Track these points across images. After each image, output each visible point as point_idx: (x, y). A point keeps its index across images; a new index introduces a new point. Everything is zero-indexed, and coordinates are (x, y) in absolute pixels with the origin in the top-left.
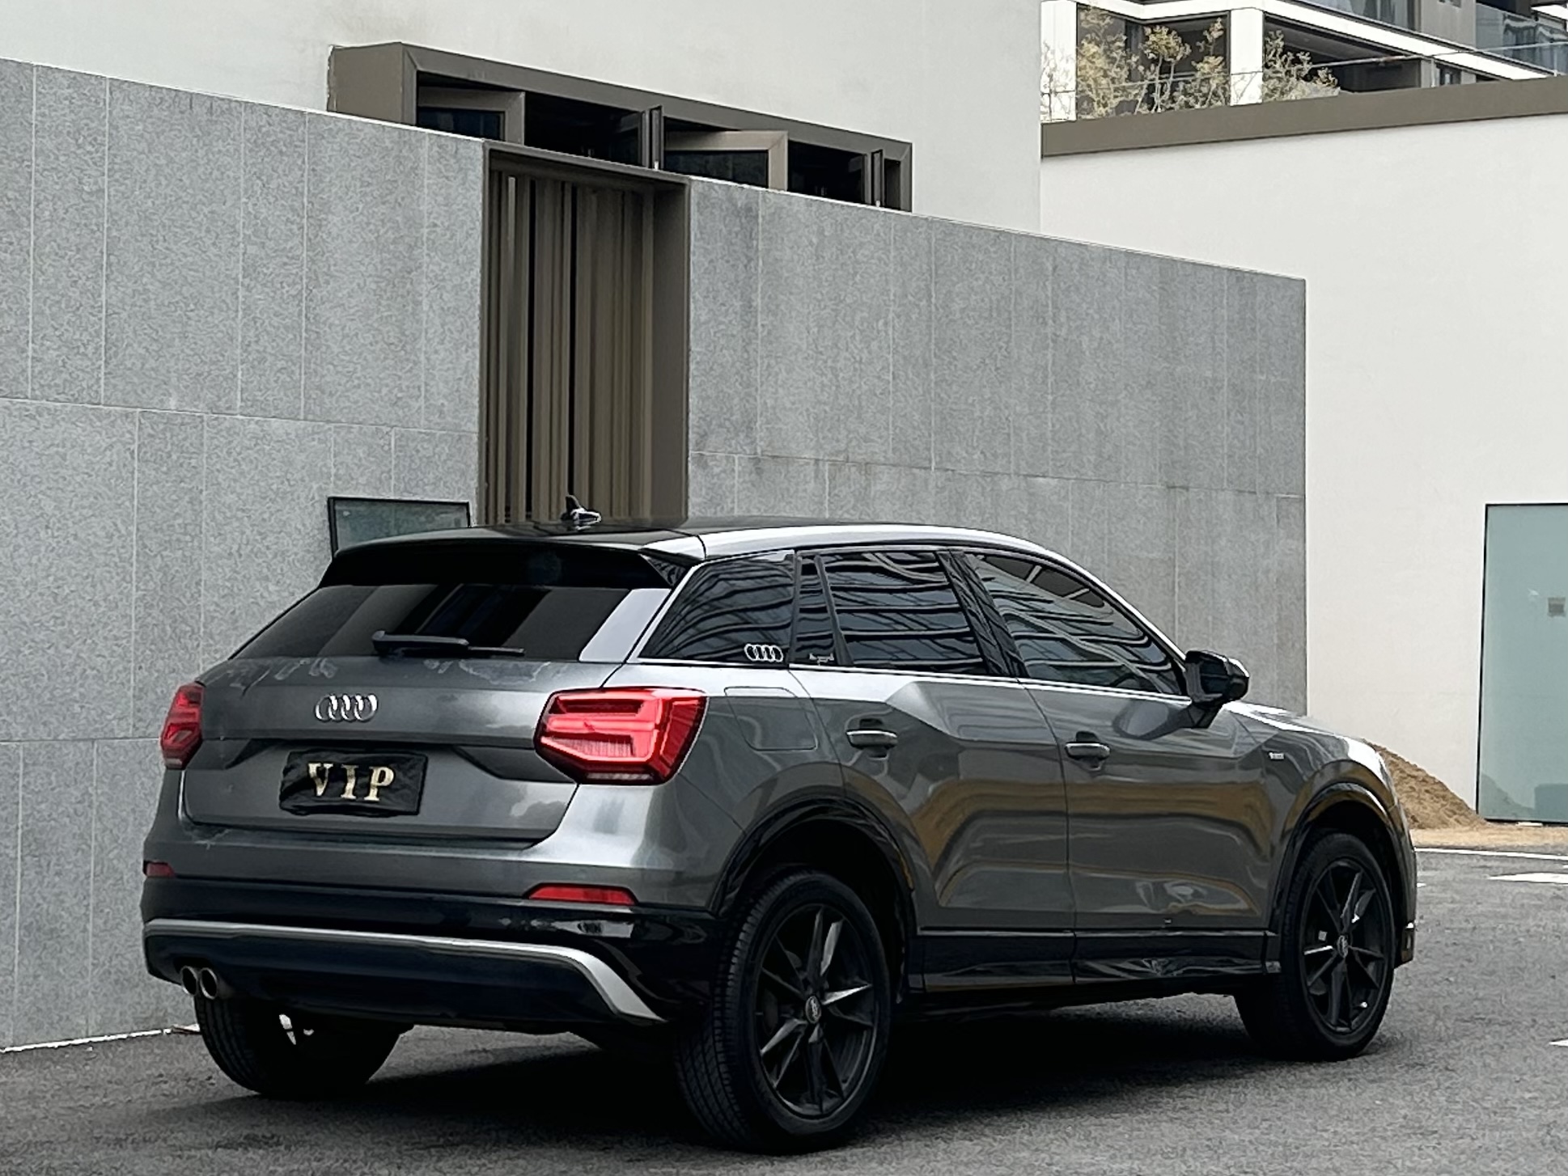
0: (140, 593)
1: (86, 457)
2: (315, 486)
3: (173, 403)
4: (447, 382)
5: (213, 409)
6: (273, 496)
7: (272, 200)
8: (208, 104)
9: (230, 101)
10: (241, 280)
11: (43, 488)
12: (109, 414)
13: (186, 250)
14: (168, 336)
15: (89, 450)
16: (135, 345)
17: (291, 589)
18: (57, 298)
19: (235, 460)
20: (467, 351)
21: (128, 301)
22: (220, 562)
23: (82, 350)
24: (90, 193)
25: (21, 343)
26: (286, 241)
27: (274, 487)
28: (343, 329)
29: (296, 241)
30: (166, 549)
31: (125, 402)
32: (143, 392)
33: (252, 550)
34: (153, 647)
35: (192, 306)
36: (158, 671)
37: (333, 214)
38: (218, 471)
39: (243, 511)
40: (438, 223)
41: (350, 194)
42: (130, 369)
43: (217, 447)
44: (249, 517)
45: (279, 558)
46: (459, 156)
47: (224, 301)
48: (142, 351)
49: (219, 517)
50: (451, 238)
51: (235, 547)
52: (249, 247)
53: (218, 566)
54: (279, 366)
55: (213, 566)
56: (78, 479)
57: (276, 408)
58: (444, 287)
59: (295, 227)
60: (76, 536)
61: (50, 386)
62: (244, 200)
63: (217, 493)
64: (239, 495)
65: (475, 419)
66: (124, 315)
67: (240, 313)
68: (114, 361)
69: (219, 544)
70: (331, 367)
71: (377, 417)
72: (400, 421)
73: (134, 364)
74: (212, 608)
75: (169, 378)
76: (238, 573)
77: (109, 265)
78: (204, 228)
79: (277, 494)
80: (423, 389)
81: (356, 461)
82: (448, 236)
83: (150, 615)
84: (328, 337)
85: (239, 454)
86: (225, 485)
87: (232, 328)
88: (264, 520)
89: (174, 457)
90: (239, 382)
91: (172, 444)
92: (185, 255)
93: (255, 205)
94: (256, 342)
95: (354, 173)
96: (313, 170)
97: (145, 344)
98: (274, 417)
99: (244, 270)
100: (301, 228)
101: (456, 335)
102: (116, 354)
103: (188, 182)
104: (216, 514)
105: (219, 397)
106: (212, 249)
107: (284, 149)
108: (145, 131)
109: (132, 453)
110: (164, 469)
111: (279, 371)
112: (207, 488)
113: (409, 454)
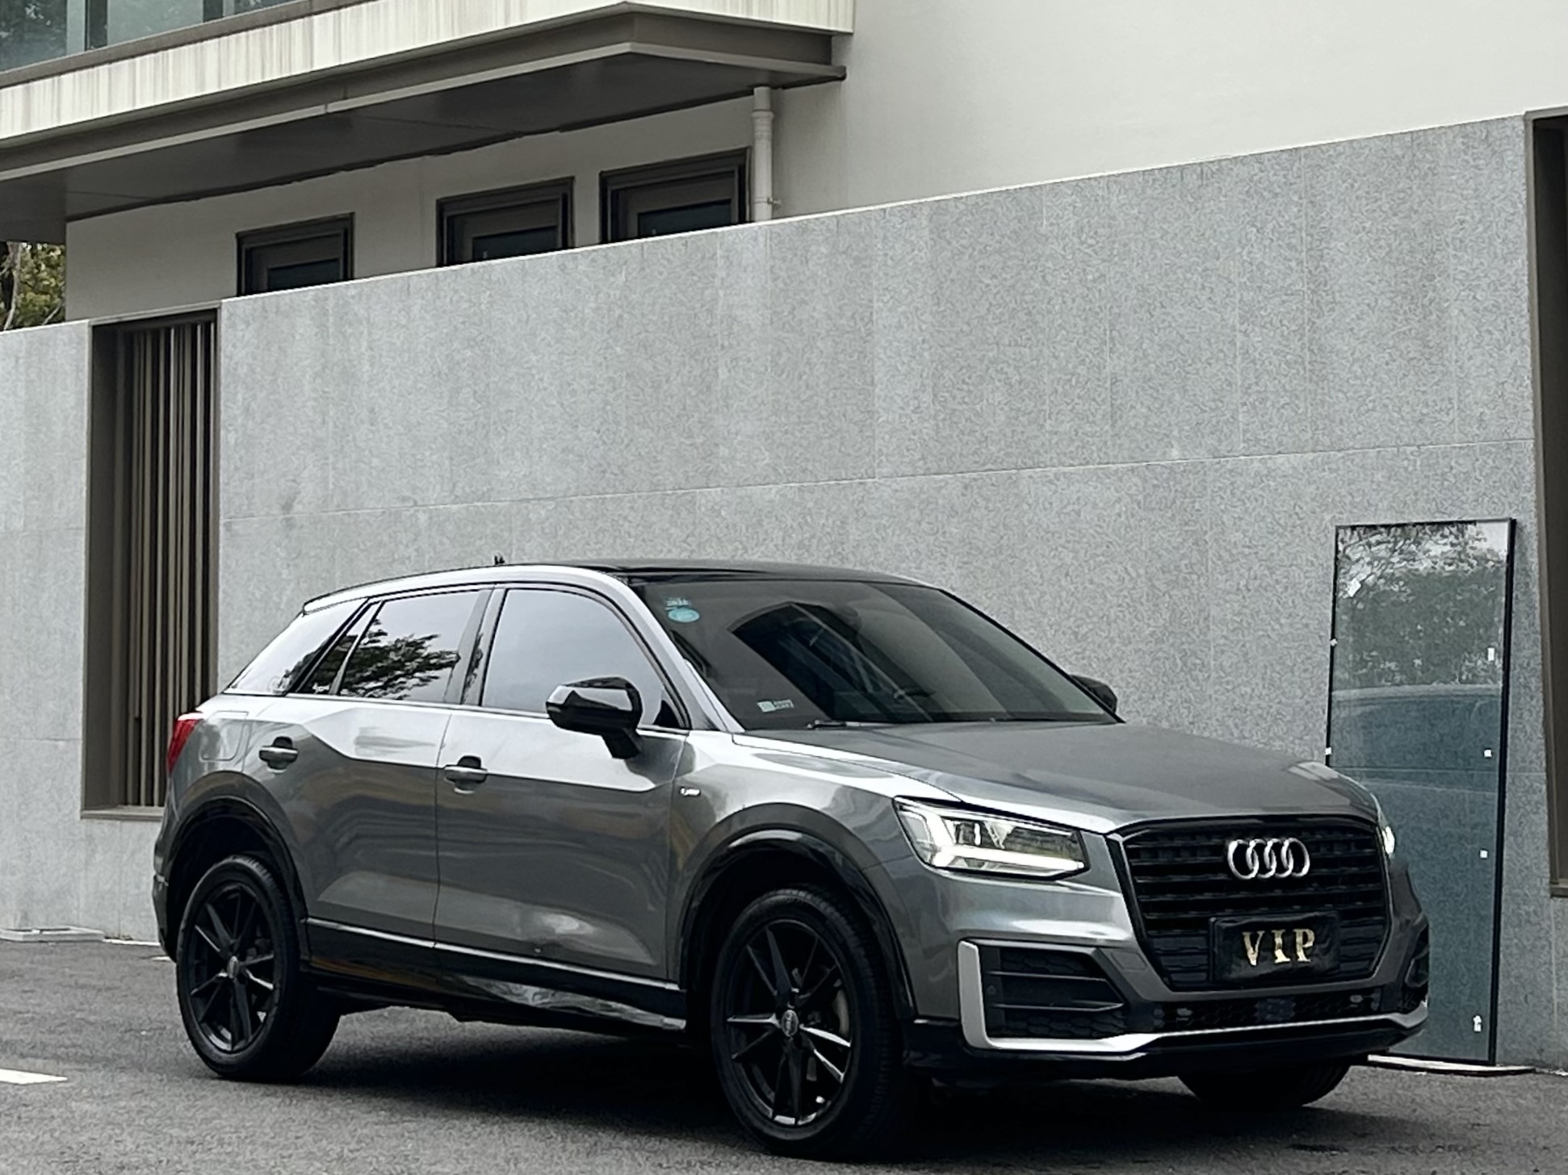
0: (1151, 629)
1: (1098, 511)
2: (1328, 517)
3: (1175, 453)
4: (1486, 390)
5: (1215, 453)
6: (1281, 531)
7: (1267, 242)
8: (1199, 169)
9: (1220, 161)
10: (1238, 327)
11: (1062, 542)
12: (1116, 471)
13: (1182, 311)
14: (1168, 393)
15: (1101, 505)
16: (1138, 406)
17: (1304, 621)
18: (1069, 377)
19: (1239, 500)
20: (1511, 351)
21: (1130, 368)
22: (1227, 598)
23: (1091, 418)
24: (1094, 281)
25: (1041, 422)
26: (1284, 280)
27: (1282, 522)
28: (1352, 354)
29: (1295, 276)
30: (1173, 588)
31: (1132, 458)
32: (1147, 446)
33: (1260, 585)
34: (1165, 679)
35: (1190, 362)
36: (1171, 701)
37: (1335, 240)
38: (1223, 511)
39: (1249, 547)
40: (1468, 218)
41: (1355, 215)
42: (1135, 428)
43: (1220, 488)
44: (1256, 553)
45: (1290, 591)
46: (1491, 140)
47: (1222, 351)
48: (1144, 410)
49: (1226, 556)
50: (1485, 231)
51: (1243, 583)
52: (1245, 294)
53: (1226, 601)
54: (1282, 402)
55: (1221, 602)
56: (1092, 531)
57: (1281, 444)
58: (1479, 286)
59: (1293, 264)
60: (1091, 582)
61: (1065, 454)
62: (1238, 250)
63: (1223, 532)
64: (1244, 532)
65: (1529, 424)
66: (1126, 381)
67: (1239, 359)
68: (1119, 423)
69: (1227, 581)
70: (1341, 395)
71: (1398, 437)
72: (1427, 439)
73: (1137, 423)
74: (1222, 641)
75: (1171, 431)
76: (1247, 607)
77: (1112, 339)
78: (1199, 286)
79: (1284, 528)
80: (1455, 402)
81: (1375, 487)
82: (1481, 228)
83: (1160, 650)
84: (1336, 365)
85: (1244, 492)
86: (1229, 523)
87: (1230, 373)
88: (1272, 554)
89: (1178, 503)
90: (1241, 425)
91: (1176, 490)
92: (1181, 315)
93: (1250, 252)
94: (1257, 384)
95: (1359, 193)
96: (1312, 202)
97: (1146, 403)
98: (1279, 453)
99: (1241, 317)
100: (1300, 263)
101: (1497, 335)
102: (1121, 417)
103: (1181, 248)
104: (1222, 552)
105: (1220, 441)
106: (1207, 304)
107: (1278, 190)
108: (1139, 212)
109: (1139, 503)
110: (1169, 515)
111: (1283, 407)
112: (1211, 528)
113: (1439, 472)
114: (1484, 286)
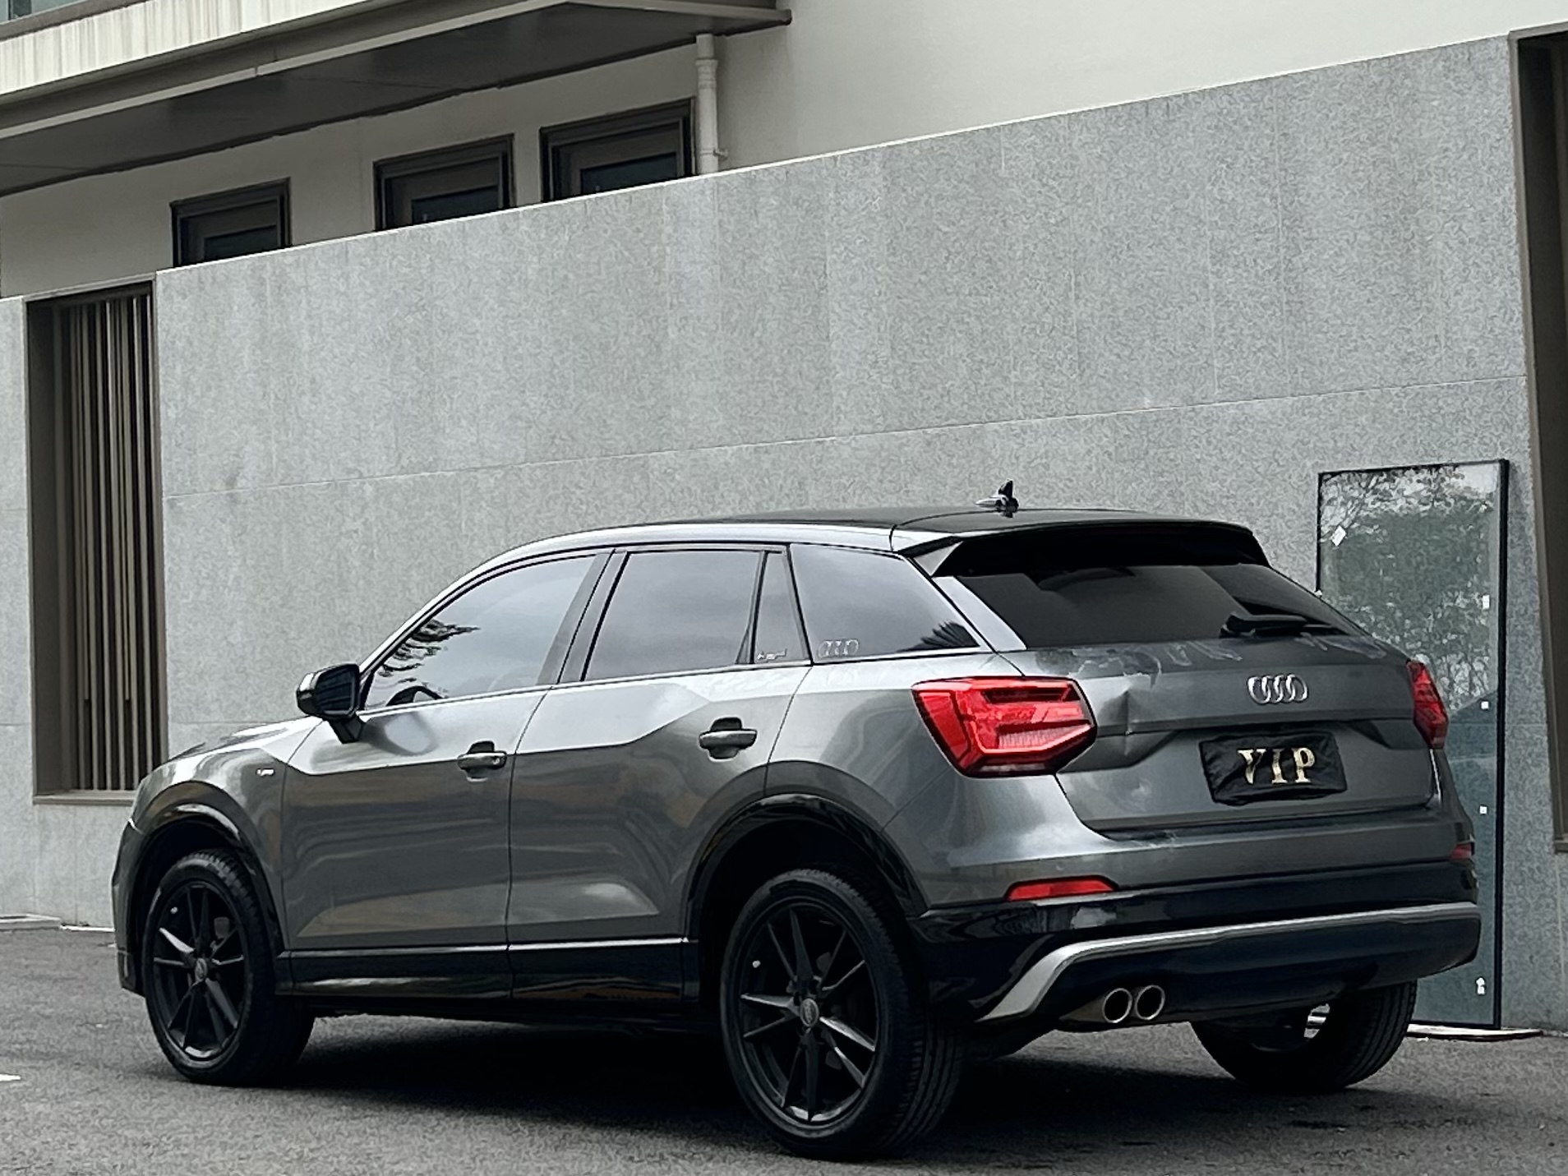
1: (1068, 464)
2: (1309, 464)
3: (1147, 402)
4: (1475, 325)
5: (1189, 400)
6: (1260, 479)
7: (1238, 179)
8: (1165, 104)
9: (1186, 95)
10: (1210, 267)
11: (1031, 497)
12: (1086, 422)
13: (1150, 253)
14: (1138, 339)
15: (1070, 458)
16: (1107, 354)
17: (1287, 572)
18: (1033, 325)
20: (1500, 284)
21: (1097, 313)
23: (1057, 367)
24: (1057, 225)
25: (1006, 374)
26: (1257, 217)
27: (1261, 470)
28: (1332, 292)
29: (1268, 213)
31: (1101, 408)
32: (1117, 396)
35: (1160, 305)
37: (1311, 173)
38: (1198, 461)
39: (1228, 498)
40: (1450, 145)
41: (1331, 146)
42: (1103, 377)
43: (1195, 437)
44: (1234, 504)
46: (1473, 62)
47: (1193, 294)
48: (1113, 358)
50: (1470, 158)
52: (1216, 233)
54: (1259, 346)
56: (1061, 485)
57: (1258, 389)
58: (1464, 216)
59: (1267, 200)
61: (1031, 406)
62: (1209, 187)
63: (1199, 483)
64: (1222, 482)
65: (1521, 359)
66: (1094, 328)
67: (1212, 302)
68: (1088, 372)
70: (1320, 336)
71: (1381, 378)
72: (1413, 379)
73: (1106, 372)
75: (1142, 379)
77: (1077, 284)
78: (1168, 227)
79: (1264, 476)
80: (1442, 339)
81: (1357, 430)
82: (1465, 156)
84: (1314, 304)
85: (1220, 441)
86: (1206, 474)
87: (1203, 317)
89: (1152, 453)
90: (1216, 371)
91: (1149, 441)
92: (1149, 258)
93: (1221, 189)
94: (1231, 327)
95: (1334, 124)
96: (1284, 134)
97: (1116, 351)
98: (1256, 399)
99: (1213, 257)
100: (1273, 198)
101: (1485, 267)
102: (1089, 366)
103: (1148, 188)
104: (1199, 504)
105: (1194, 389)
106: (1177, 246)
107: (1249, 123)
108: (1103, 151)
109: (1110, 455)
110: (1142, 466)
111: (1259, 350)
112: (1187, 479)
113: (1427, 413)
114: (1470, 217)
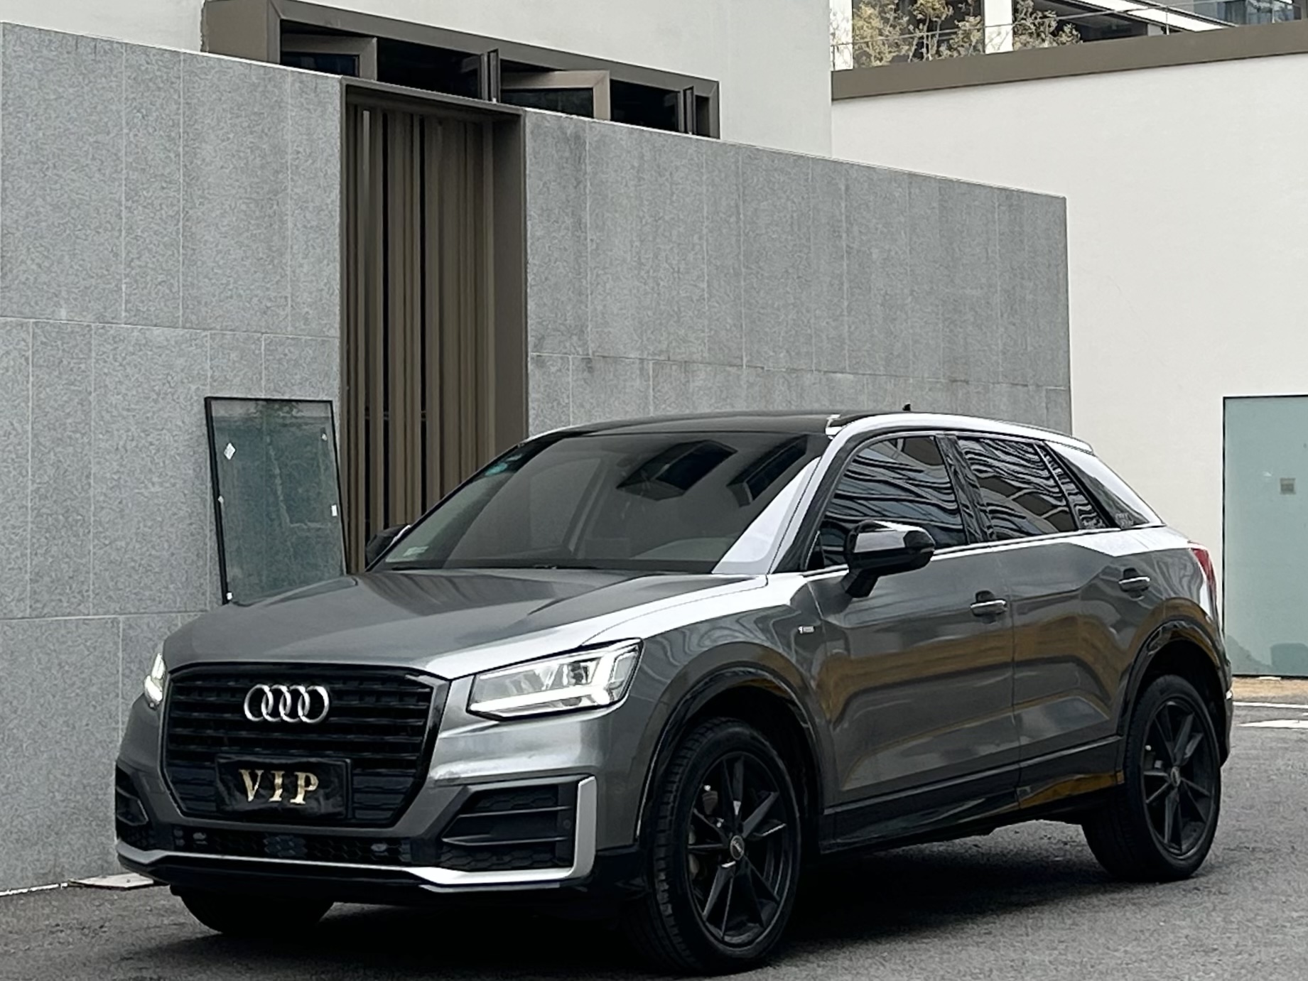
0: (36, 486)
2: (193, 387)
3: (63, 313)
4: (311, 293)
5: (100, 318)
6: (155, 397)
7: (151, 130)
8: (92, 44)
9: (112, 42)
10: (123, 203)
12: (5, 325)
13: (74, 176)
14: (59, 254)
16: (29, 262)
17: (172, 481)
19: (121, 365)
20: (328, 265)
22: (108, 457)
26: (164, 168)
27: (156, 388)
28: (217, 246)
29: (174, 167)
30: (58, 445)
31: (20, 313)
32: (36, 303)
33: (137, 446)
34: (48, 535)
35: (80, 227)
36: (53, 557)
37: (206, 142)
38: (105, 374)
39: (128, 410)
40: (301, 149)
41: (222, 124)
42: (24, 283)
43: (104, 353)
44: (134, 416)
45: (161, 453)
46: (318, 91)
47: (109, 222)
48: (34, 267)
49: (107, 417)
50: (313, 163)
51: (121, 443)
52: (131, 173)
53: (107, 460)
54: (159, 280)
55: (102, 460)
57: (157, 317)
58: (307, 207)
59: (172, 155)
62: (125, 131)
63: (105, 395)
64: (124, 396)
65: (337, 326)
66: (18, 234)
67: (124, 233)
68: (10, 276)
69: (107, 440)
70: (206, 280)
71: (248, 324)
72: (268, 328)
73: (27, 279)
74: (102, 498)
75: (60, 291)
76: (125, 466)
78: (90, 156)
79: (158, 394)
80: (289, 299)
81: (230, 364)
82: (310, 161)
83: (44, 506)
84: (203, 253)
85: (124, 359)
86: (111, 387)
87: (115, 245)
88: (147, 418)
89: (65, 362)
90: (123, 295)
91: (64, 350)
92: (73, 181)
93: (136, 135)
94: (138, 258)
95: (224, 106)
96: (188, 103)
97: (37, 261)
98: (155, 326)
99: (127, 194)
100: (178, 155)
101: (318, 250)
102: (11, 270)
103: (75, 115)
104: (104, 413)
105: (105, 308)
106: (97, 175)
107: (161, 85)
108: (35, 69)
109: (27, 359)
110: (56, 373)
111: (160, 284)
112: (95, 390)
113: (277, 357)
114: (311, 209)
